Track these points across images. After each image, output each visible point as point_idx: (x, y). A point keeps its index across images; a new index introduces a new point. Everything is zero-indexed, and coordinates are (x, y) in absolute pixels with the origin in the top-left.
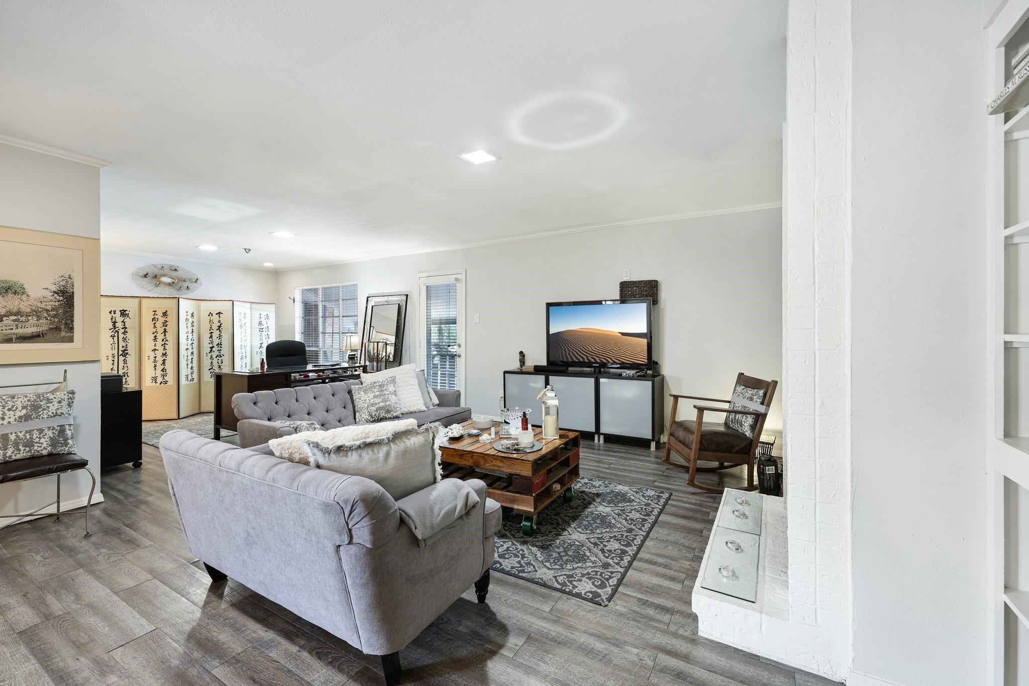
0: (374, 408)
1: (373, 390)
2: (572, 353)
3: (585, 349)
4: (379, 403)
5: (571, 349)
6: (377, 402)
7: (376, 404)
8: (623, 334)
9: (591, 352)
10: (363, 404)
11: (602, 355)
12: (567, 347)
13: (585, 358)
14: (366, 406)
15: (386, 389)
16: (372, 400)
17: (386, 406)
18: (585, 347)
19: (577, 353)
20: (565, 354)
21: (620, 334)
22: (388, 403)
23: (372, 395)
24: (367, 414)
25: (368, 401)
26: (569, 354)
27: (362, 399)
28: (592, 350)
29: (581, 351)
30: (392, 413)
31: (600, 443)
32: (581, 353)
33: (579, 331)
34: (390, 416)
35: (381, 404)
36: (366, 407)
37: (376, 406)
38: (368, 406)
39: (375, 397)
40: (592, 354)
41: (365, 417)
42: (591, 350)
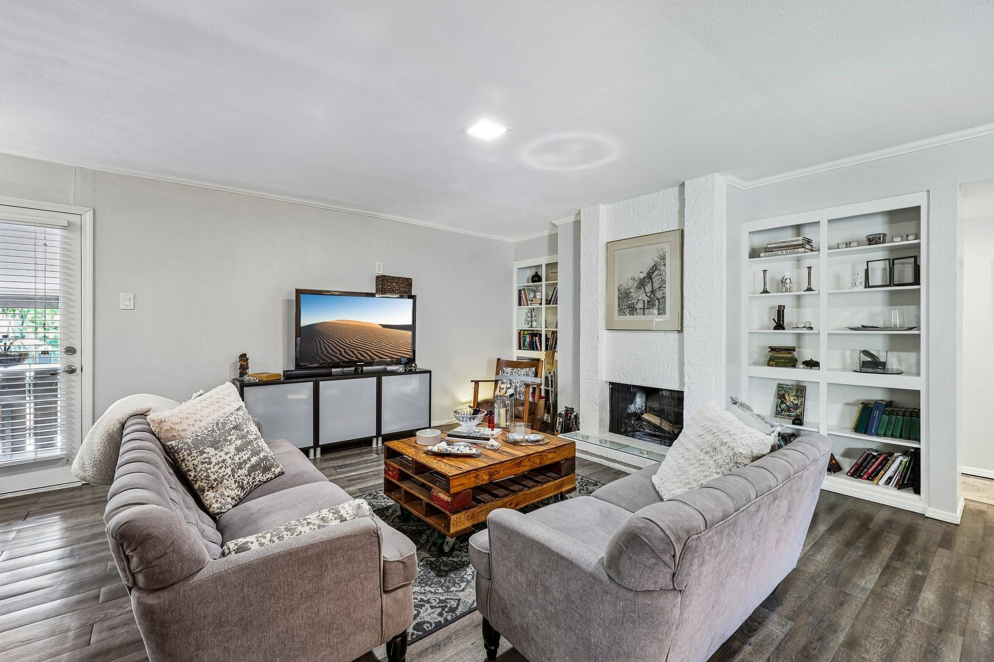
0: (243, 471)
1: (229, 438)
2: (328, 345)
3: (342, 342)
4: (249, 459)
5: (327, 341)
6: (245, 458)
7: (245, 462)
8: (384, 326)
9: (349, 344)
10: (220, 471)
11: (361, 348)
12: (322, 340)
13: (342, 350)
14: (229, 471)
15: (248, 432)
16: (237, 458)
17: (261, 460)
18: (341, 339)
19: (333, 346)
20: (320, 346)
21: (381, 327)
22: (262, 455)
23: (232, 449)
24: (234, 486)
25: (229, 461)
26: (324, 346)
27: (214, 460)
28: (350, 342)
29: (337, 343)
30: (273, 469)
31: (378, 446)
32: (338, 345)
33: (335, 323)
34: (269, 476)
35: (254, 460)
36: (230, 473)
37: (248, 466)
38: (233, 470)
39: (239, 450)
40: (351, 347)
41: (233, 493)
42: (348, 343)
